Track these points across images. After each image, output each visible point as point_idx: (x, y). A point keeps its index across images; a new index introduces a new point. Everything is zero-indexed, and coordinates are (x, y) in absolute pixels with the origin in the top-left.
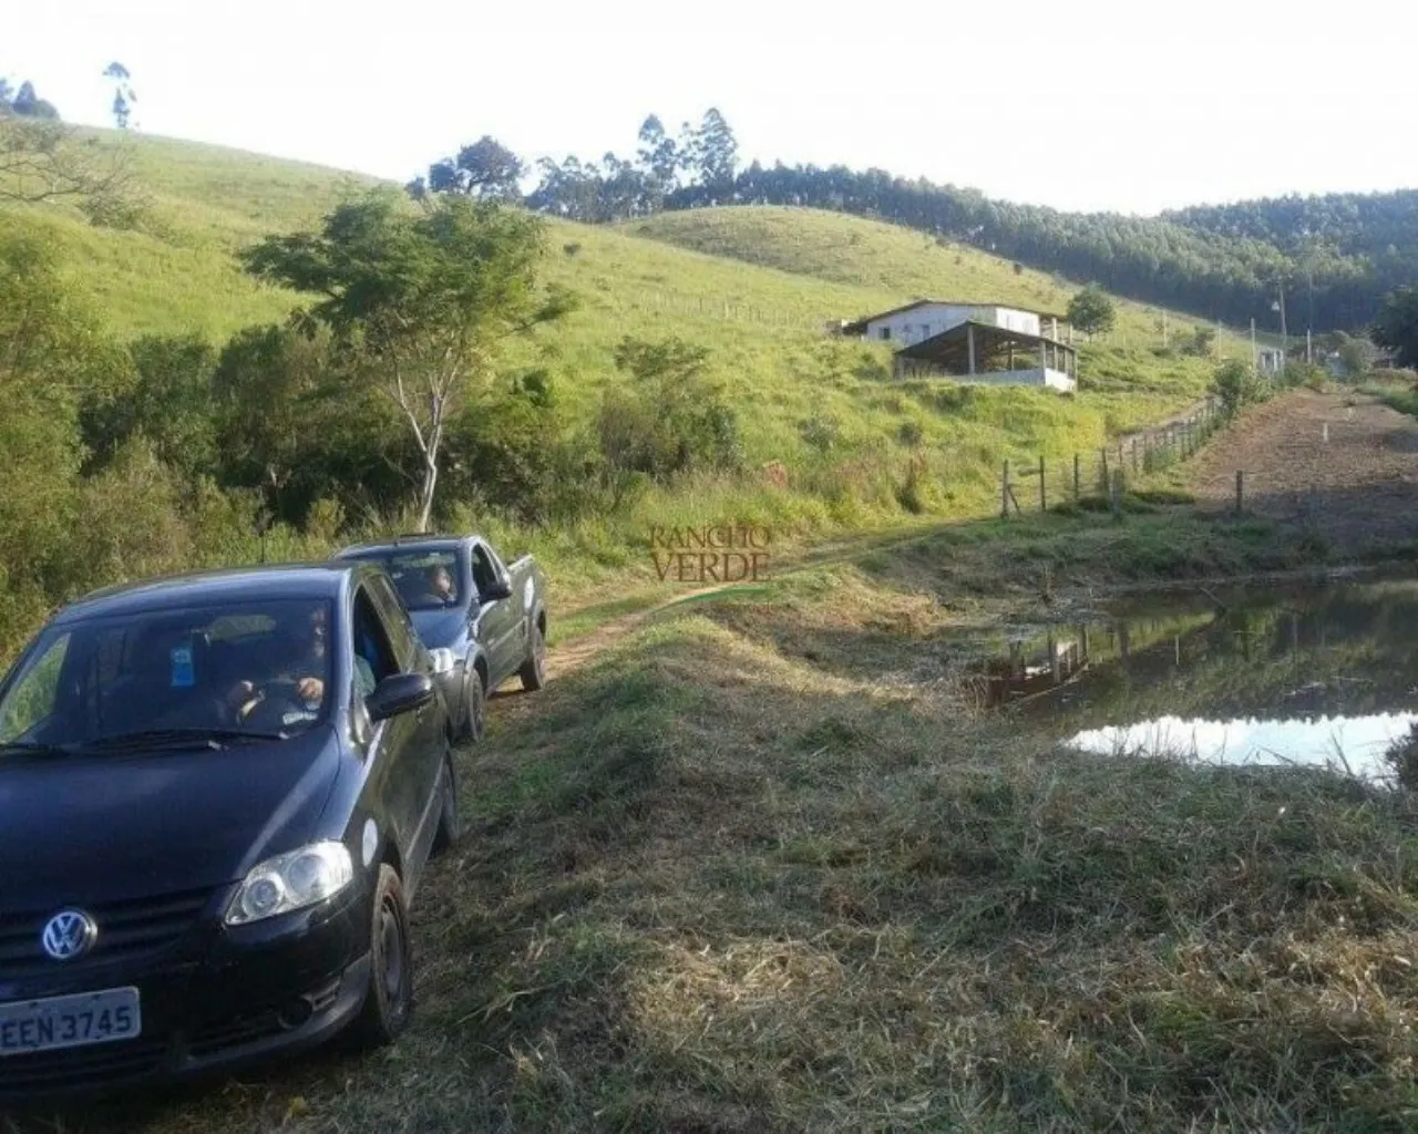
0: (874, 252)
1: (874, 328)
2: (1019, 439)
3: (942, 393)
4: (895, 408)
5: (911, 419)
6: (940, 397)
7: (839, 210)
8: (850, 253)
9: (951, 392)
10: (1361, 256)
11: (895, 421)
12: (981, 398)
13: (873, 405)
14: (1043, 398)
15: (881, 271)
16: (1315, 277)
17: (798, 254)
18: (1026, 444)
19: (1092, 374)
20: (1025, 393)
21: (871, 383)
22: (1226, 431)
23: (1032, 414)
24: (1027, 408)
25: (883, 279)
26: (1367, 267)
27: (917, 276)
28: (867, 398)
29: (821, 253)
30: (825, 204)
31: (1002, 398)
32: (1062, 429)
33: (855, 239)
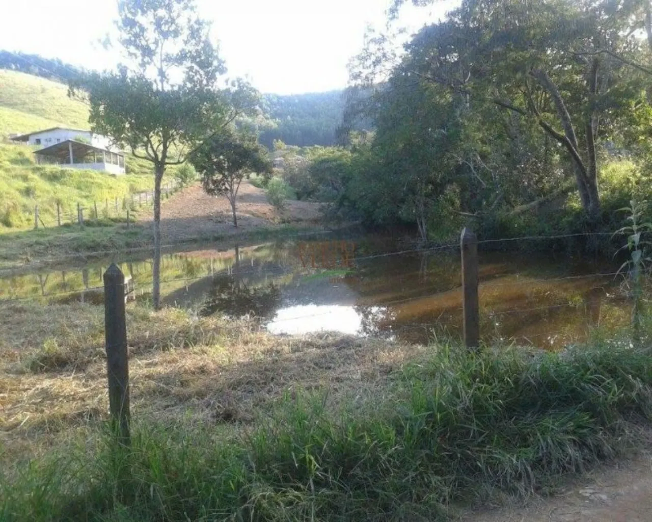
0: (54, 98)
1: (33, 139)
2: (83, 193)
3: (51, 172)
4: (25, 179)
5: (32, 184)
6: (51, 174)
7: (37, 75)
8: (41, 97)
9: (57, 172)
10: (277, 120)
11: (23, 185)
12: (71, 176)
13: (15, 177)
14: (100, 176)
15: (57, 108)
16: (259, 127)
17: (12, 96)
18: (86, 197)
19: (134, 165)
20: (93, 174)
21: (16, 166)
22: (180, 193)
23: (92, 183)
24: (92, 181)
25: (58, 111)
26: (279, 124)
27: (75, 112)
28: (13, 173)
29: (25, 96)
30: (28, 71)
31: (81, 176)
32: (105, 191)
33: (43, 91)
